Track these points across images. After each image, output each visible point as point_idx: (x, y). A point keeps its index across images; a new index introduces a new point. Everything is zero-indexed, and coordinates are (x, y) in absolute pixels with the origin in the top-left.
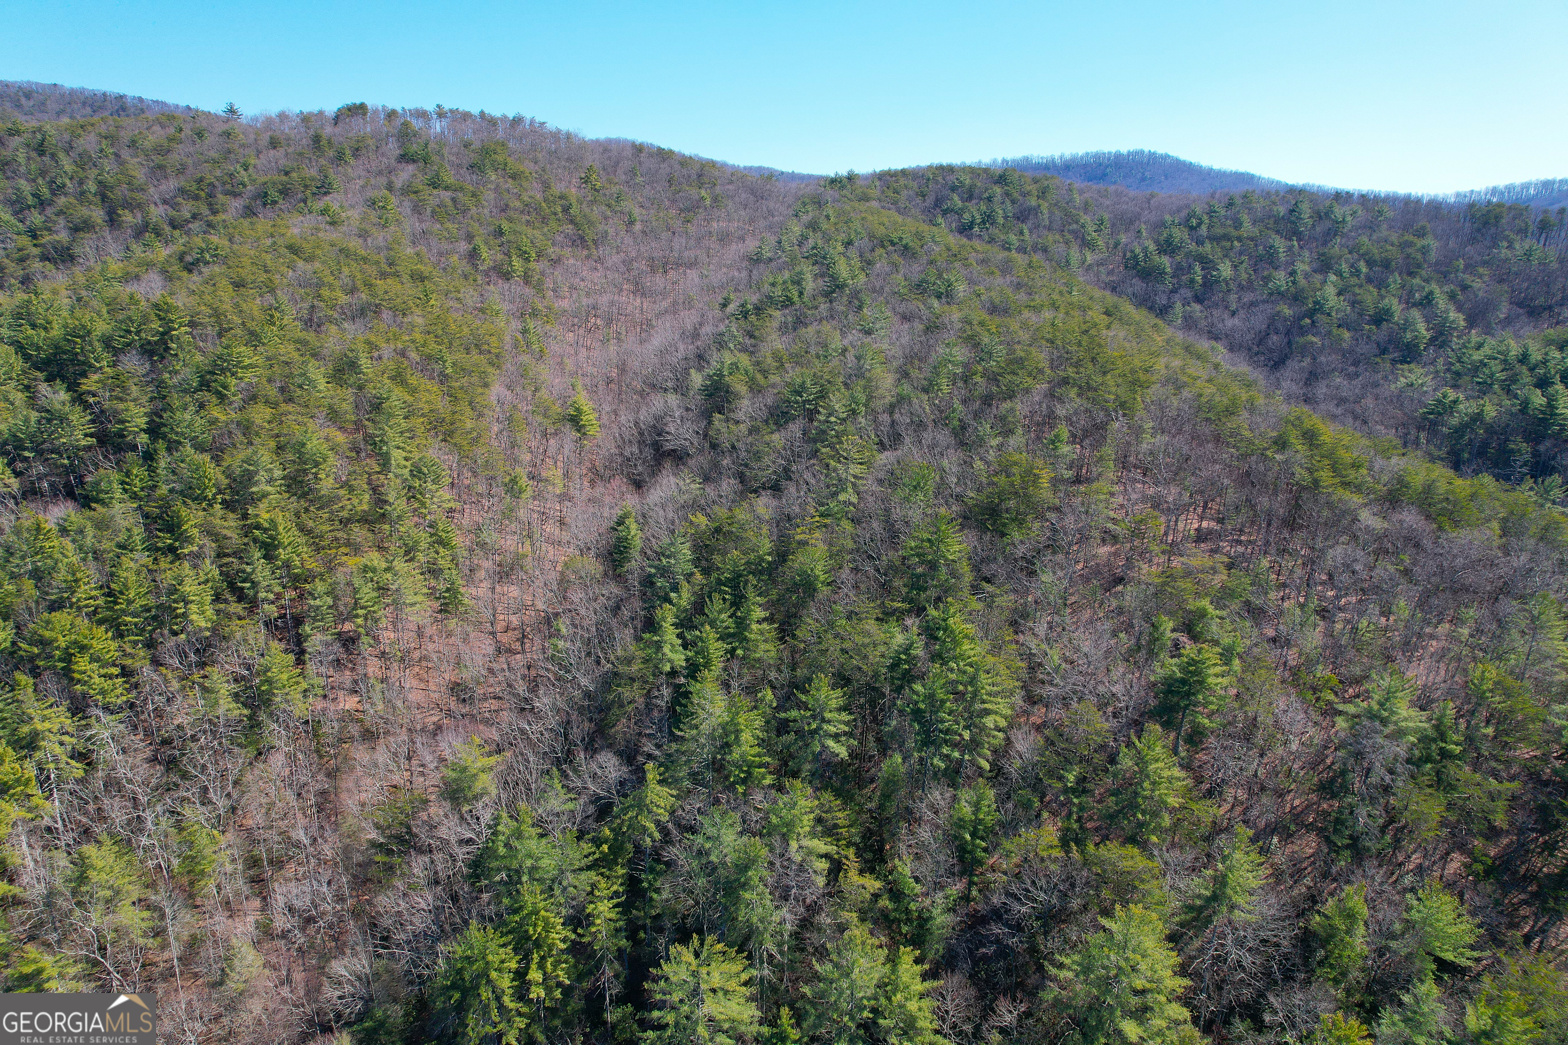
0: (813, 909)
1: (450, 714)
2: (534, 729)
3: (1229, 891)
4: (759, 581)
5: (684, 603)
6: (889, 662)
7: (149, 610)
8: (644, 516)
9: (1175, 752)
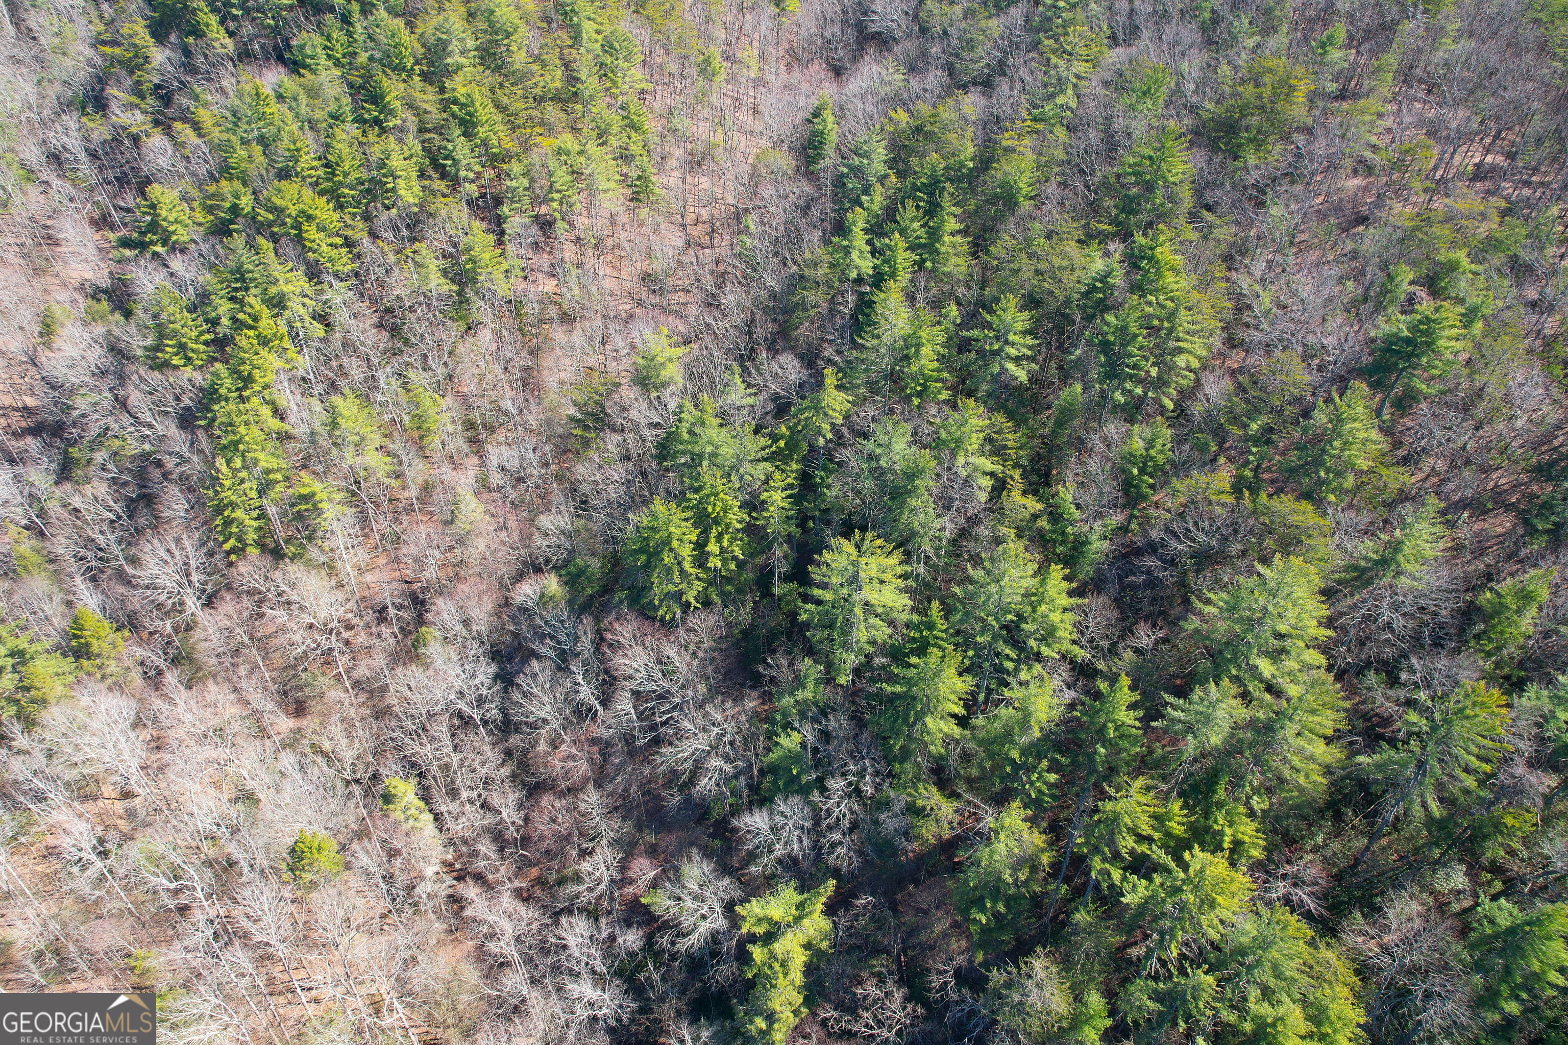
0: (974, 521)
1: (640, 303)
2: (720, 325)
3: (1400, 558)
4: (957, 189)
5: (875, 208)
6: (1083, 289)
7: (362, 184)
8: (841, 108)
9: (1378, 413)
